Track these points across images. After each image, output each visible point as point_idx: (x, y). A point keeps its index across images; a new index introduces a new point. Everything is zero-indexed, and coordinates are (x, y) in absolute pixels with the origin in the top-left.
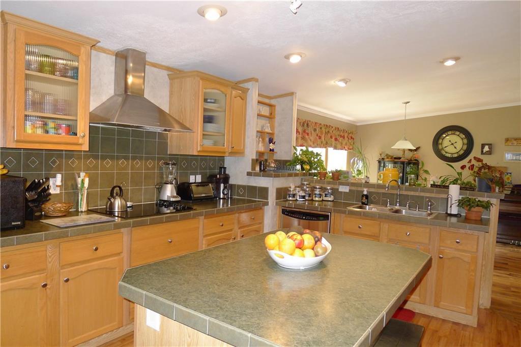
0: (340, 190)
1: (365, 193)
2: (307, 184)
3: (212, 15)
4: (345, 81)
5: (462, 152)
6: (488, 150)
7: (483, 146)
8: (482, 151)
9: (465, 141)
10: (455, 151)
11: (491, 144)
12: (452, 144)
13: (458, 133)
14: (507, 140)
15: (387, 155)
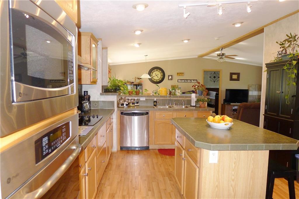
0: (141, 100)
1: (155, 100)
2: (124, 98)
3: (140, 8)
4: (139, 44)
5: (161, 79)
6: (171, 78)
7: (169, 76)
8: (169, 79)
9: (162, 74)
10: (157, 78)
11: (172, 76)
12: (156, 75)
13: (159, 70)
14: (178, 73)
15: (127, 81)
